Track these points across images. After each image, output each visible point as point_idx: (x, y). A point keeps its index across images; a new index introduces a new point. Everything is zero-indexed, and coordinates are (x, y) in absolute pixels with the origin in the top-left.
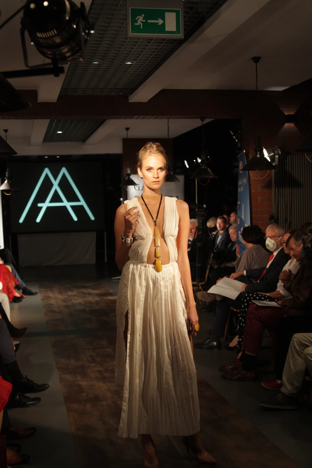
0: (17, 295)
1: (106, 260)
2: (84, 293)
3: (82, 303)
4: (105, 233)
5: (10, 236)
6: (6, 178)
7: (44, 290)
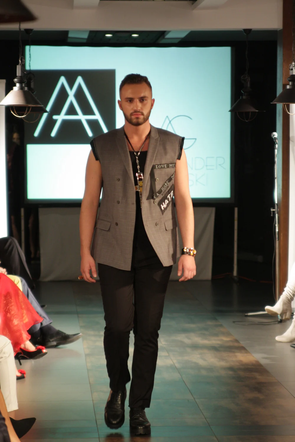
0: (31, 347)
1: (235, 273)
2: (183, 345)
3: (177, 365)
4: (236, 210)
5: (22, 210)
6: (16, 80)
7: (92, 333)
